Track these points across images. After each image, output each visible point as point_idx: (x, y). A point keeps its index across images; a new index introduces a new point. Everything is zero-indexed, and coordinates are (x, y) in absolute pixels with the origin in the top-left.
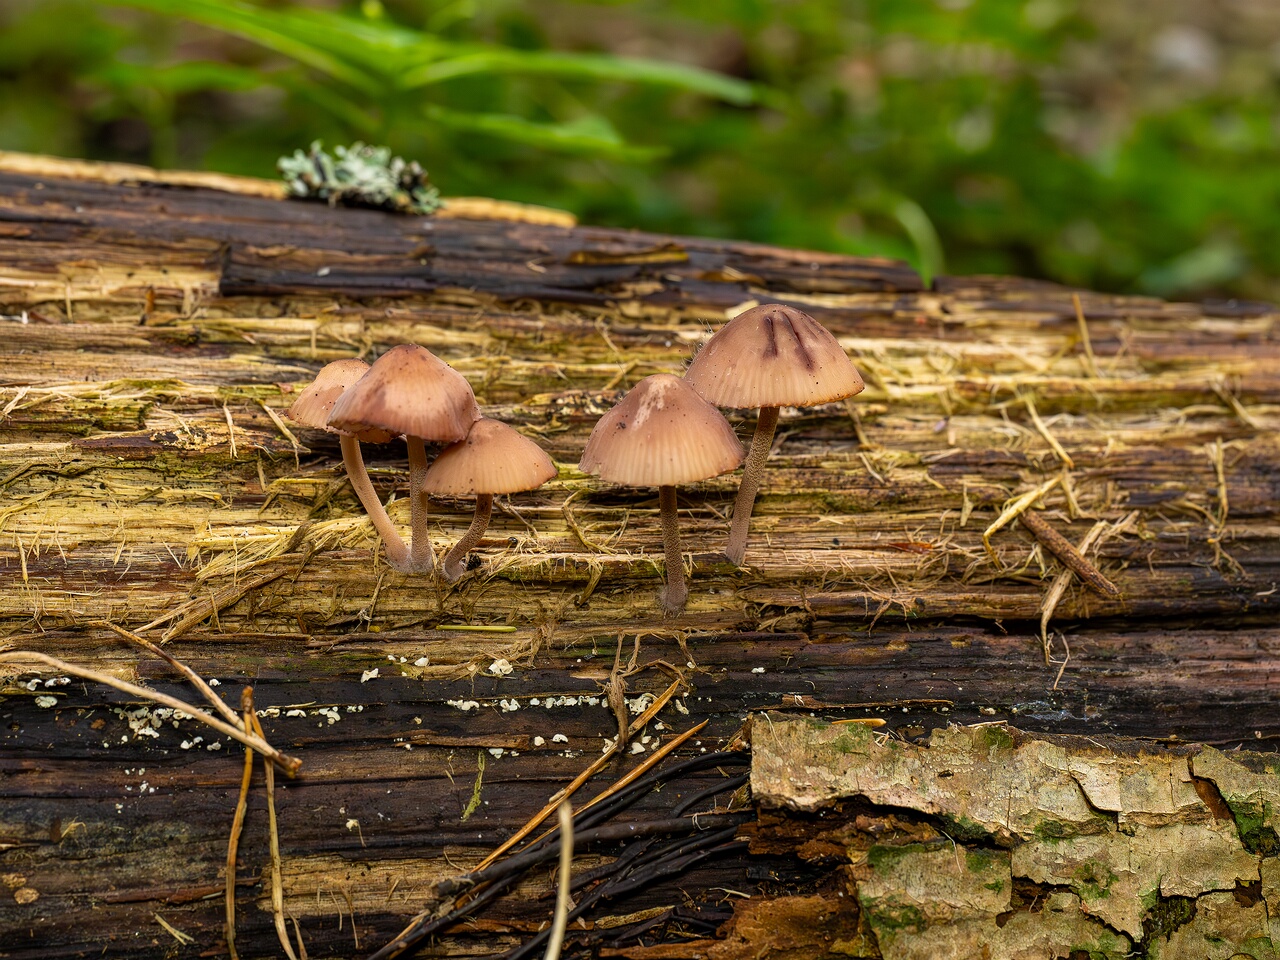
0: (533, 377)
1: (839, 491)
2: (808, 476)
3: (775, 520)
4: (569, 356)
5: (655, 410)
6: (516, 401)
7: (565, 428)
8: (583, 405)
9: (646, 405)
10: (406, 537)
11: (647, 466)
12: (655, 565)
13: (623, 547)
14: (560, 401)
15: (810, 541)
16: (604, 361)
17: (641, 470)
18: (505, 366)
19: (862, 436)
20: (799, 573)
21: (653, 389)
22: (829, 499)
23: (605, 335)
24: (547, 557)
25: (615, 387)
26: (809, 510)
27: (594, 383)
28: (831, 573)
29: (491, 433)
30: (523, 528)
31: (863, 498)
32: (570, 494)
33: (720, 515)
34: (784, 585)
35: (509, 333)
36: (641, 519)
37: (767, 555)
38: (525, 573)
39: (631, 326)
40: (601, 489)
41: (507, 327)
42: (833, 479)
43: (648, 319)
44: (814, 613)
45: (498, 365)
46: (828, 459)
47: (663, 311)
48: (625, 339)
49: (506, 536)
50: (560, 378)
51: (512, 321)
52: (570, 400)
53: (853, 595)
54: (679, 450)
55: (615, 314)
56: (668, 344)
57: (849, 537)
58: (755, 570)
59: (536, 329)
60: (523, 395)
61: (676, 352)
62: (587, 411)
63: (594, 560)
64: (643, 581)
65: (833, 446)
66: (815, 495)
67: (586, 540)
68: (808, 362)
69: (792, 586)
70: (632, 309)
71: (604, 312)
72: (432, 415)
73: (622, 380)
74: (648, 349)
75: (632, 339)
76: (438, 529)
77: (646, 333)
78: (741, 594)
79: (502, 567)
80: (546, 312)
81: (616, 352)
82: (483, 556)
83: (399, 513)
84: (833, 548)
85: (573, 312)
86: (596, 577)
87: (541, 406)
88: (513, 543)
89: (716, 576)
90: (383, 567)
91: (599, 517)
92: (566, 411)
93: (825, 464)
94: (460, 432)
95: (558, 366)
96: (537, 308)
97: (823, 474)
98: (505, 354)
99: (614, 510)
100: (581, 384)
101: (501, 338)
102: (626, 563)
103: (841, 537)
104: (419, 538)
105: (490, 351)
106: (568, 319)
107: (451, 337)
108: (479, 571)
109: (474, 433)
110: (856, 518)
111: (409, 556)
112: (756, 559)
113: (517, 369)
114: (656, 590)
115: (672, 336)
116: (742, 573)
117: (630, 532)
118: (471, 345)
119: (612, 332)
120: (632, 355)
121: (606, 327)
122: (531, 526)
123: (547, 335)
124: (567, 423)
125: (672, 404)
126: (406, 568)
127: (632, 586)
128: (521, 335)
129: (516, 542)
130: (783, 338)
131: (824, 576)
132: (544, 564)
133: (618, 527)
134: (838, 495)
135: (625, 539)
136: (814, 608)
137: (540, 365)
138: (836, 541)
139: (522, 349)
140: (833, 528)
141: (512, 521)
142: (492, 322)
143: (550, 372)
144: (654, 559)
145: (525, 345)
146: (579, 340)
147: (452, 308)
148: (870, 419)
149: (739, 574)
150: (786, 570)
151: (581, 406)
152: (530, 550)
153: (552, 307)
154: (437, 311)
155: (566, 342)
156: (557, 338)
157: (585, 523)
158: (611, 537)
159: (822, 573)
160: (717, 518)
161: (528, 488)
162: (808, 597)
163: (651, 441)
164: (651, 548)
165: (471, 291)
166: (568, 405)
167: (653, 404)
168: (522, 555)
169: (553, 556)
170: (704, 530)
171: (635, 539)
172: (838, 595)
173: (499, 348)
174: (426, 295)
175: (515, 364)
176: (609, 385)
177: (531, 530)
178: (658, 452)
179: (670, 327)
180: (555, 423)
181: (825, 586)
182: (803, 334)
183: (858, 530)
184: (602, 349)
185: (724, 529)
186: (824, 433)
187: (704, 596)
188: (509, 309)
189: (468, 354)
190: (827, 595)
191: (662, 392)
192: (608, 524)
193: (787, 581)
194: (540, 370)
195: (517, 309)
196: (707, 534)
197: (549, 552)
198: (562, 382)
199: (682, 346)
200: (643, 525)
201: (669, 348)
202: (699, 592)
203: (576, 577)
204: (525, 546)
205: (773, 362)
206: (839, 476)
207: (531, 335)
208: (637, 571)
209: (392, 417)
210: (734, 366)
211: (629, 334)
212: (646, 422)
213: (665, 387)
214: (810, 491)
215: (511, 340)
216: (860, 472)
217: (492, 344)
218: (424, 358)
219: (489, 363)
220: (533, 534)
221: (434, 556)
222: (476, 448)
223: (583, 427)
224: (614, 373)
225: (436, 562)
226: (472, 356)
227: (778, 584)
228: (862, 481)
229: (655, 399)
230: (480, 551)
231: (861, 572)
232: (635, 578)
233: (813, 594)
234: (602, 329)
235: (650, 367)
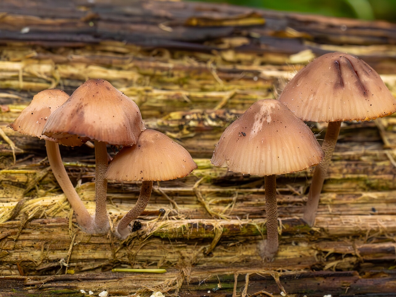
0: (168, 101)
1: (374, 177)
2: (353, 166)
3: (333, 196)
4: (191, 87)
5: (265, 123)
6: (157, 117)
7: (192, 135)
8: (203, 120)
9: (259, 120)
10: (91, 209)
11: (261, 161)
12: (258, 227)
13: (235, 215)
14: (188, 117)
15: (357, 209)
16: (214, 90)
17: (257, 164)
18: (149, 94)
19: (386, 139)
20: (351, 231)
21: (263, 109)
22: (368, 182)
23: (214, 73)
24: (186, 222)
25: (223, 107)
26: (355, 189)
27: (209, 104)
28: (372, 231)
29: (153, 139)
30: (167, 202)
31: (390, 181)
32: (198, 179)
33: (297, 192)
34: (341, 239)
35: (151, 71)
36: (246, 196)
37: (329, 219)
38: (171, 233)
39: (229, 67)
40: (219, 175)
41: (149, 67)
42: (370, 168)
43: (239, 62)
44: (362, 258)
45: (145, 93)
46: (365, 155)
47: (249, 57)
48: (227, 76)
49: (157, 208)
50: (185, 102)
51: (152, 63)
52: (195, 116)
53: (387, 245)
54: (283, 150)
55: (218, 58)
56: (256, 78)
57: (382, 206)
58: (322, 229)
59: (168, 69)
60: (162, 113)
61: (261, 84)
62: (206, 124)
63: (218, 224)
64: (249, 238)
65: (366, 146)
66: (358, 179)
67: (210, 210)
68: (364, 91)
69: (346, 240)
70: (229, 56)
71: (212, 58)
72: (116, 127)
73: (227, 103)
74: (242, 82)
75: (232, 75)
76: (111, 203)
77: (240, 72)
78: (313, 246)
79: (156, 229)
80: (173, 57)
81: (221, 84)
82: (143, 222)
83: (85, 193)
84: (372, 214)
85: (191, 57)
86: (219, 236)
87: (176, 120)
88: (162, 213)
89: (297, 234)
90: (74, 229)
91: (218, 194)
92: (192, 123)
93: (364, 159)
94: (133, 138)
95: (184, 94)
96: (167, 55)
97: (363, 165)
98: (149, 85)
99: (228, 190)
100: (200, 106)
101: (145, 75)
102: (238, 226)
103: (376, 206)
104: (100, 210)
105: (139, 83)
106: (187, 62)
107: (113, 74)
108: (140, 232)
109: (142, 139)
110: (386, 194)
111: (93, 222)
112: (323, 222)
113: (157, 95)
114: (257, 243)
115: (257, 73)
116: (314, 231)
117: (239, 204)
118: (126, 80)
119: (219, 71)
120: (231, 86)
121: (214, 67)
122: (173, 201)
123: (176, 73)
124: (192, 131)
125: (277, 119)
126: (91, 230)
127: (241, 241)
128: (158, 73)
129: (165, 212)
130: (347, 74)
131: (367, 234)
132: (184, 227)
133: (231, 202)
134: (374, 179)
135: (236, 209)
136: (362, 254)
137: (172, 93)
138: (374, 210)
139: (161, 83)
140: (371, 201)
141: (160, 198)
142: (139, 64)
143: (178, 97)
144: (256, 223)
145: (161, 79)
146: (197, 77)
147: (110, 55)
148: (390, 128)
149: (312, 233)
150: (343, 229)
151: (201, 121)
152: (174, 217)
153: (177, 54)
154: (101, 57)
155: (188, 77)
156: (183, 75)
157: (208, 199)
158: (227, 208)
159: (366, 231)
160: (295, 195)
161: (180, 176)
162: (358, 247)
163: (264, 144)
164: (254, 215)
165: (123, 44)
166: (193, 120)
167: (264, 120)
168: (168, 221)
169: (190, 221)
170: (287, 203)
171: (242, 209)
172: (378, 246)
173: (144, 81)
174: (94, 46)
175: (156, 92)
176: (219, 106)
177: (173, 203)
178: (269, 153)
179: (255, 67)
180: (185, 131)
181: (368, 239)
182: (360, 72)
183: (388, 202)
184: (212, 82)
185: (300, 202)
186: (360, 137)
187: (289, 247)
188: (148, 55)
189: (124, 85)
190: (370, 245)
191: (270, 112)
192: (225, 199)
193: (343, 236)
194: (173, 96)
195: (154, 56)
196: (290, 206)
197: (186, 218)
198: (187, 104)
199: (264, 80)
200: (247, 200)
201: (256, 82)
202: (285, 244)
203: (205, 235)
204: (170, 215)
205: (341, 91)
206: (373, 166)
207: (165, 73)
208: (245, 231)
209: (89, 130)
210: (315, 94)
211: (229, 72)
212: (260, 132)
213: (272, 108)
214: (355, 176)
215: (152, 76)
216: (386, 163)
217: (139, 79)
218: (108, 89)
219: (139, 92)
220: (174, 207)
221: (110, 222)
222: (144, 150)
223: (203, 134)
224: (221, 98)
225: (112, 227)
226: (127, 87)
227: (337, 238)
228: (389, 169)
229: (265, 116)
230: (142, 219)
231: (391, 230)
232: (244, 235)
233: (361, 245)
234: (212, 69)
235: (245, 94)
